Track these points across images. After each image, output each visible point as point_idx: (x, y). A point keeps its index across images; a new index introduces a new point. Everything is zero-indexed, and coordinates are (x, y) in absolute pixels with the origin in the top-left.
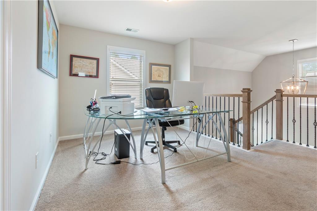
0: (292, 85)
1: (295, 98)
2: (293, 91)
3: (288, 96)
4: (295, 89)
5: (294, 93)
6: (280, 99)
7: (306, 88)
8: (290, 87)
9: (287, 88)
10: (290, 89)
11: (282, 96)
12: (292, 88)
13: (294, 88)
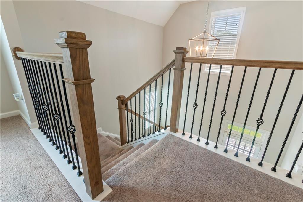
0: (201, 45)
1: (202, 64)
2: (202, 53)
3: (193, 60)
4: (205, 50)
5: (202, 56)
6: (180, 67)
7: (216, 50)
8: (199, 47)
9: (195, 48)
10: (199, 50)
11: (183, 61)
12: (201, 48)
13: (203, 48)
